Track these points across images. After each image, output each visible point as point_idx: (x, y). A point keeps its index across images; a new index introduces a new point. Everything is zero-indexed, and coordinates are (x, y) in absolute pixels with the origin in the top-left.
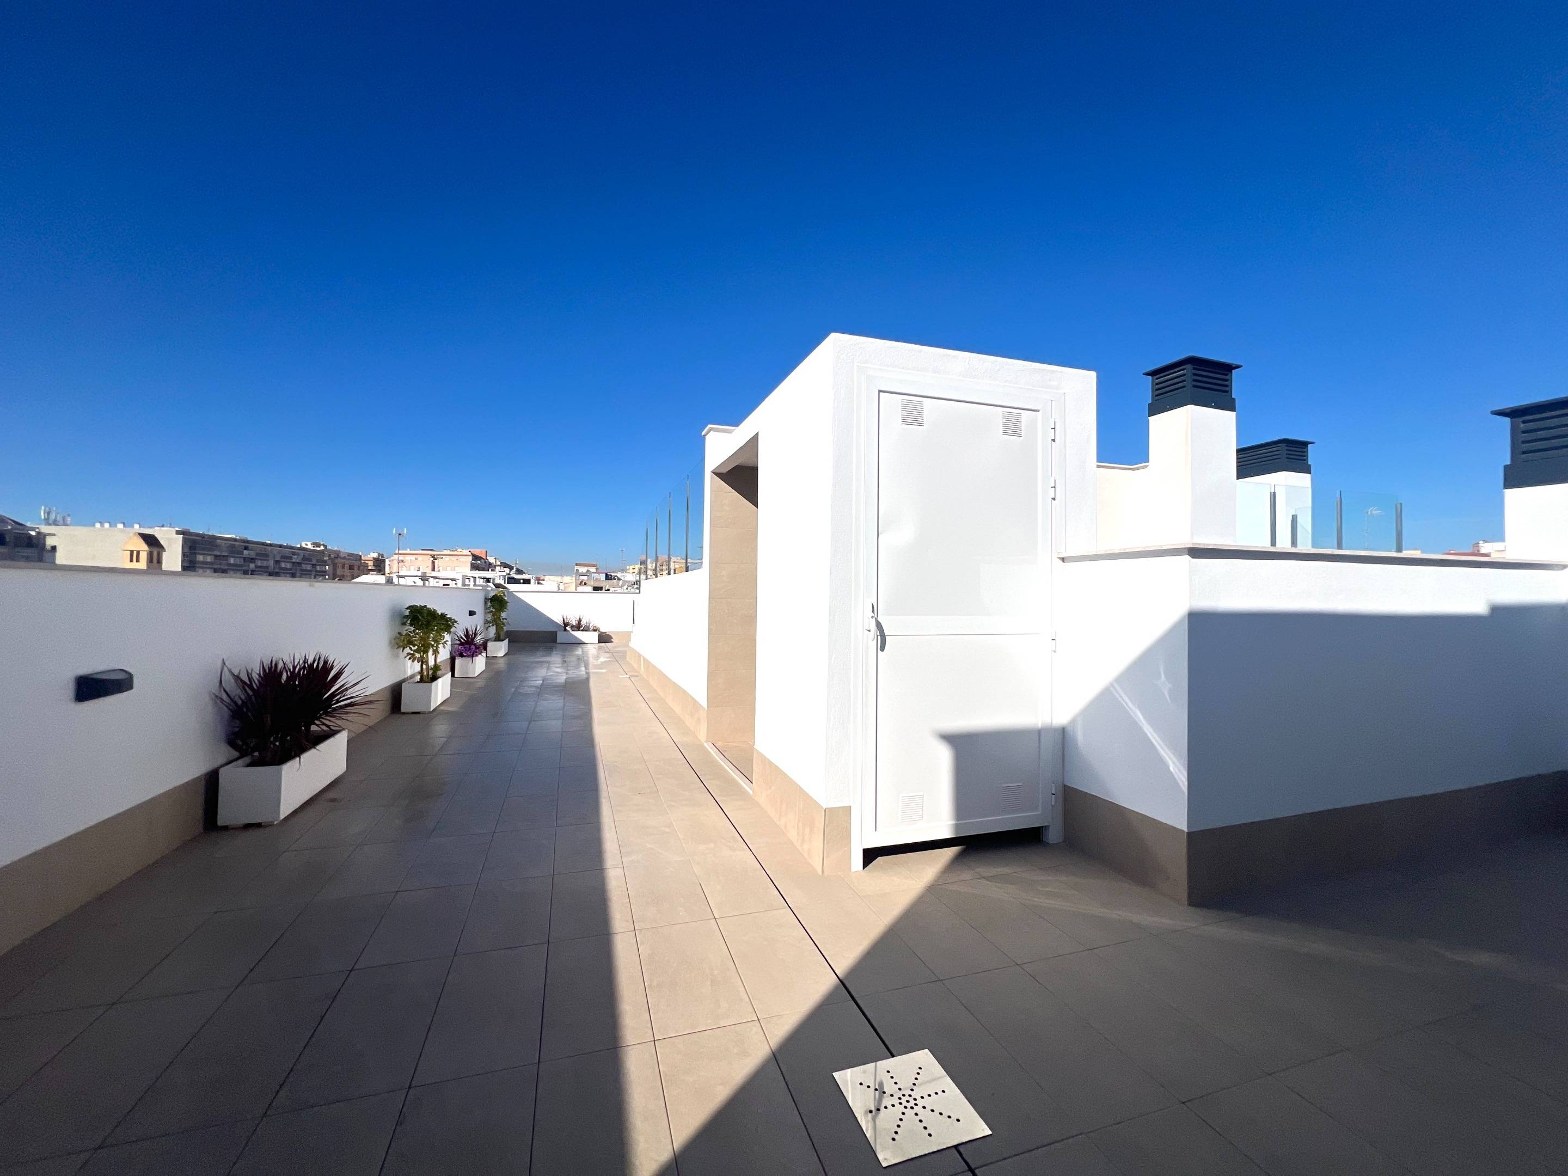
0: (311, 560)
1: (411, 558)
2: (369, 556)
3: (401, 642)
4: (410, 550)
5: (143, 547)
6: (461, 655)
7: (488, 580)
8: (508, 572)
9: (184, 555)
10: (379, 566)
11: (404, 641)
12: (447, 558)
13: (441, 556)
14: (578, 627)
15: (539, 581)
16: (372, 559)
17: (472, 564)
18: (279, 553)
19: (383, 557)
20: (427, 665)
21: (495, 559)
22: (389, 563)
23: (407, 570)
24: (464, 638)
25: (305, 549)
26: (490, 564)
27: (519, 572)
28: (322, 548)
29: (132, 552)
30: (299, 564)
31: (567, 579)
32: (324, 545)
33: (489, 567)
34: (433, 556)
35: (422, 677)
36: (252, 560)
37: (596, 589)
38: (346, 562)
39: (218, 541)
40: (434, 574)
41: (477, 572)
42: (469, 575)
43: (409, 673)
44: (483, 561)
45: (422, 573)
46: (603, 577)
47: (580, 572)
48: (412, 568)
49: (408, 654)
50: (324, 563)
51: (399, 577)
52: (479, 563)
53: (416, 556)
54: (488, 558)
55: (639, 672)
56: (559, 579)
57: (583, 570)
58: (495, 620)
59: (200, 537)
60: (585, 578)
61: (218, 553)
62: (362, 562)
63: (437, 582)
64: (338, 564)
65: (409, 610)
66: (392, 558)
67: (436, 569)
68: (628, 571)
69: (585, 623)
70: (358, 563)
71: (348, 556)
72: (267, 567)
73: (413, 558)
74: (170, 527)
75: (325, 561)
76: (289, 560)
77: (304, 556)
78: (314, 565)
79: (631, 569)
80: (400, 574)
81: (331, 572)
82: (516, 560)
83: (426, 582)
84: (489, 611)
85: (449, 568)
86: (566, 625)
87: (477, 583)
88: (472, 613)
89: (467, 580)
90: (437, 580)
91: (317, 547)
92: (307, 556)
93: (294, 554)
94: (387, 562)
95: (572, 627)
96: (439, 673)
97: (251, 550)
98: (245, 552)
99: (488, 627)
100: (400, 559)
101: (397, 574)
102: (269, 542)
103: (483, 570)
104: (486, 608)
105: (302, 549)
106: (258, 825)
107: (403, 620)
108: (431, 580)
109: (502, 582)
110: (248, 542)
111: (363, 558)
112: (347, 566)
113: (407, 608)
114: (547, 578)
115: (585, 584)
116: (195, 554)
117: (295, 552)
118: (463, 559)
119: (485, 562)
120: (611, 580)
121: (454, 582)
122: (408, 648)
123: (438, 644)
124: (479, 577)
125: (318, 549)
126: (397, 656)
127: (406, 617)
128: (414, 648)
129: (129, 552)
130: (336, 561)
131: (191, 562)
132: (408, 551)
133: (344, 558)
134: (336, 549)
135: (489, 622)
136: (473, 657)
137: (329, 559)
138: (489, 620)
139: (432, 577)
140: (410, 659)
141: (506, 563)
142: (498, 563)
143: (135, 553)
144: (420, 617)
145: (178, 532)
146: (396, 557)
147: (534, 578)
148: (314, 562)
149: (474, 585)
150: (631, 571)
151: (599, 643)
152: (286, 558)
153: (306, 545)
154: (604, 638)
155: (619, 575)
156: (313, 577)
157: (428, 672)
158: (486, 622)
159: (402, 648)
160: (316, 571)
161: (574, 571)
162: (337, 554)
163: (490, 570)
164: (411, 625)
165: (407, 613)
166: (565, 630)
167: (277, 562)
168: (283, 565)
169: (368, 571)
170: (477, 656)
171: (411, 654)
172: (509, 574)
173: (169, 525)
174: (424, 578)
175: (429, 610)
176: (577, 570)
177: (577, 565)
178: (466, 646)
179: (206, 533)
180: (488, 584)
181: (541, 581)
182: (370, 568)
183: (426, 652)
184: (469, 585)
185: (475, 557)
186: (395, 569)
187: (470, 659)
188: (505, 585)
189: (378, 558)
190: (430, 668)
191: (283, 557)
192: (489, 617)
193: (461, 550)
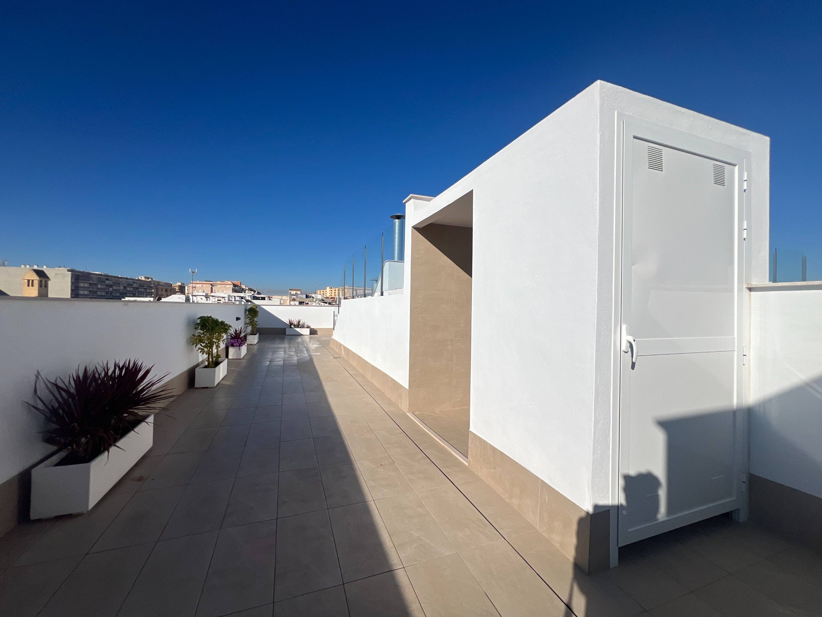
0: (143, 286)
1: (200, 286)
2: (176, 284)
3: (194, 340)
4: (199, 281)
5: (36, 278)
6: (232, 345)
7: (242, 298)
8: (253, 293)
9: (72, 283)
10: (182, 290)
11: (196, 339)
12: (219, 286)
13: (216, 285)
14: (298, 326)
15: (270, 299)
16: (178, 286)
17: (233, 289)
18: (126, 282)
19: (184, 285)
20: (212, 355)
21: (246, 286)
22: (187, 288)
23: (197, 292)
24: (234, 334)
25: (141, 280)
26: (243, 289)
27: (259, 293)
28: (150, 280)
29: (29, 281)
30: (137, 288)
31: (284, 298)
32: (151, 278)
33: (242, 291)
34: (212, 285)
35: (209, 363)
36: (111, 286)
37: (301, 303)
38: (164, 287)
39: (91, 275)
40: (212, 294)
41: (236, 293)
42: (231, 295)
43: (200, 360)
44: (239, 287)
45: (206, 294)
46: (304, 296)
47: (292, 293)
48: (200, 291)
49: (199, 349)
50: (151, 288)
51: (193, 296)
52: (237, 289)
53: (203, 285)
54: (242, 286)
55: (340, 355)
56: (280, 297)
57: (294, 292)
58: (251, 322)
59: (81, 273)
60: (295, 297)
61: (91, 282)
62: (172, 287)
63: (214, 299)
64: (159, 289)
65: (200, 320)
66: (189, 285)
67: (213, 292)
68: (317, 293)
69: (302, 323)
70: (171, 288)
71: (165, 284)
72: (119, 290)
73: (200, 285)
74: (64, 267)
75: (152, 287)
76: (131, 286)
77: (140, 284)
78: (146, 289)
79: (319, 292)
80: (193, 294)
81: (155, 292)
82: (257, 287)
83: (208, 298)
84: (247, 317)
85: (220, 291)
86: (291, 324)
87: (236, 299)
88: (238, 319)
89: (231, 298)
90: (214, 298)
91: (147, 279)
92: (142, 284)
93: (134, 283)
94: (186, 288)
95: (295, 326)
96: (220, 359)
97: (110, 281)
98: (107, 282)
99: (247, 327)
100: (193, 286)
101: (192, 294)
102: (120, 276)
103: (239, 292)
104: (246, 315)
105: (139, 280)
106: (70, 516)
107: (196, 326)
108: (211, 298)
109: (250, 299)
110: (108, 276)
111: (173, 285)
112: (164, 290)
113: (199, 319)
114: (274, 297)
115: (295, 300)
116: (78, 282)
117: (135, 282)
118: (228, 286)
119: (240, 288)
120: (309, 298)
121: (224, 299)
122: (199, 345)
123: (219, 340)
124: (237, 296)
125: (148, 280)
126: (192, 350)
127: (198, 324)
128: (203, 345)
129: (26, 281)
130: (158, 287)
131: (76, 287)
132: (198, 282)
133: (162, 285)
134: (158, 280)
135: (248, 324)
136: (239, 346)
137: (154, 286)
138: (247, 322)
139: (211, 296)
140: (200, 352)
141: (251, 289)
142: (247, 289)
143: (31, 281)
144: (207, 324)
145: (69, 271)
146: (191, 285)
147: (267, 297)
148: (145, 288)
149: (235, 301)
150: (319, 293)
151: (310, 335)
152: (130, 285)
153: (141, 278)
154: (313, 332)
155: (313, 295)
156: (145, 295)
157: (212, 359)
158: (246, 323)
159: (195, 345)
160: (147, 292)
161: (288, 293)
162: (159, 283)
163: (243, 292)
164: (201, 329)
165: (199, 321)
166: (291, 327)
167: (125, 287)
168: (128, 289)
169: (175, 293)
170: (242, 345)
171: (202, 349)
172: (253, 295)
173: (63, 266)
174: (207, 297)
175: (213, 319)
176: (290, 292)
177: (290, 290)
178: (235, 340)
179: (85, 271)
180: (242, 300)
181: (271, 299)
182: (177, 291)
183: (211, 347)
184: (232, 300)
185: (235, 285)
186: (191, 291)
187: (238, 348)
188: (251, 300)
189: (181, 285)
190: (214, 356)
191: (128, 285)
192: (248, 321)
193: (227, 282)
